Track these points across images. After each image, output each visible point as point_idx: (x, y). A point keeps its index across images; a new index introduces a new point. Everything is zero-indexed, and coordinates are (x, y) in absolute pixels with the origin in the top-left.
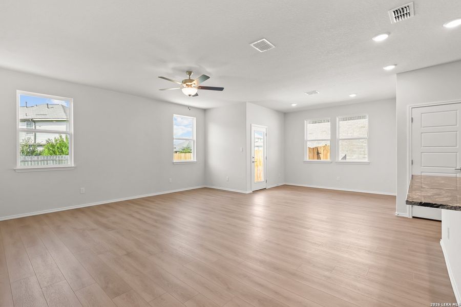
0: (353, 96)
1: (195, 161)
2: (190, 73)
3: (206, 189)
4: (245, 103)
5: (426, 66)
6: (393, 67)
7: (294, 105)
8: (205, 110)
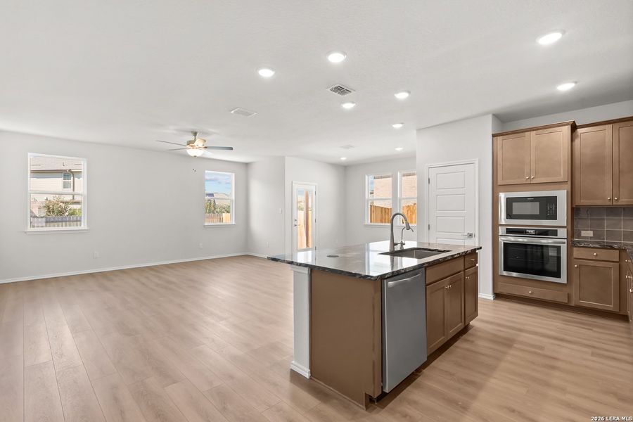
0: (399, 149)
1: (234, 223)
2: (195, 134)
3: (248, 257)
4: (284, 157)
5: (441, 122)
6: (401, 125)
7: (343, 159)
8: (247, 165)
